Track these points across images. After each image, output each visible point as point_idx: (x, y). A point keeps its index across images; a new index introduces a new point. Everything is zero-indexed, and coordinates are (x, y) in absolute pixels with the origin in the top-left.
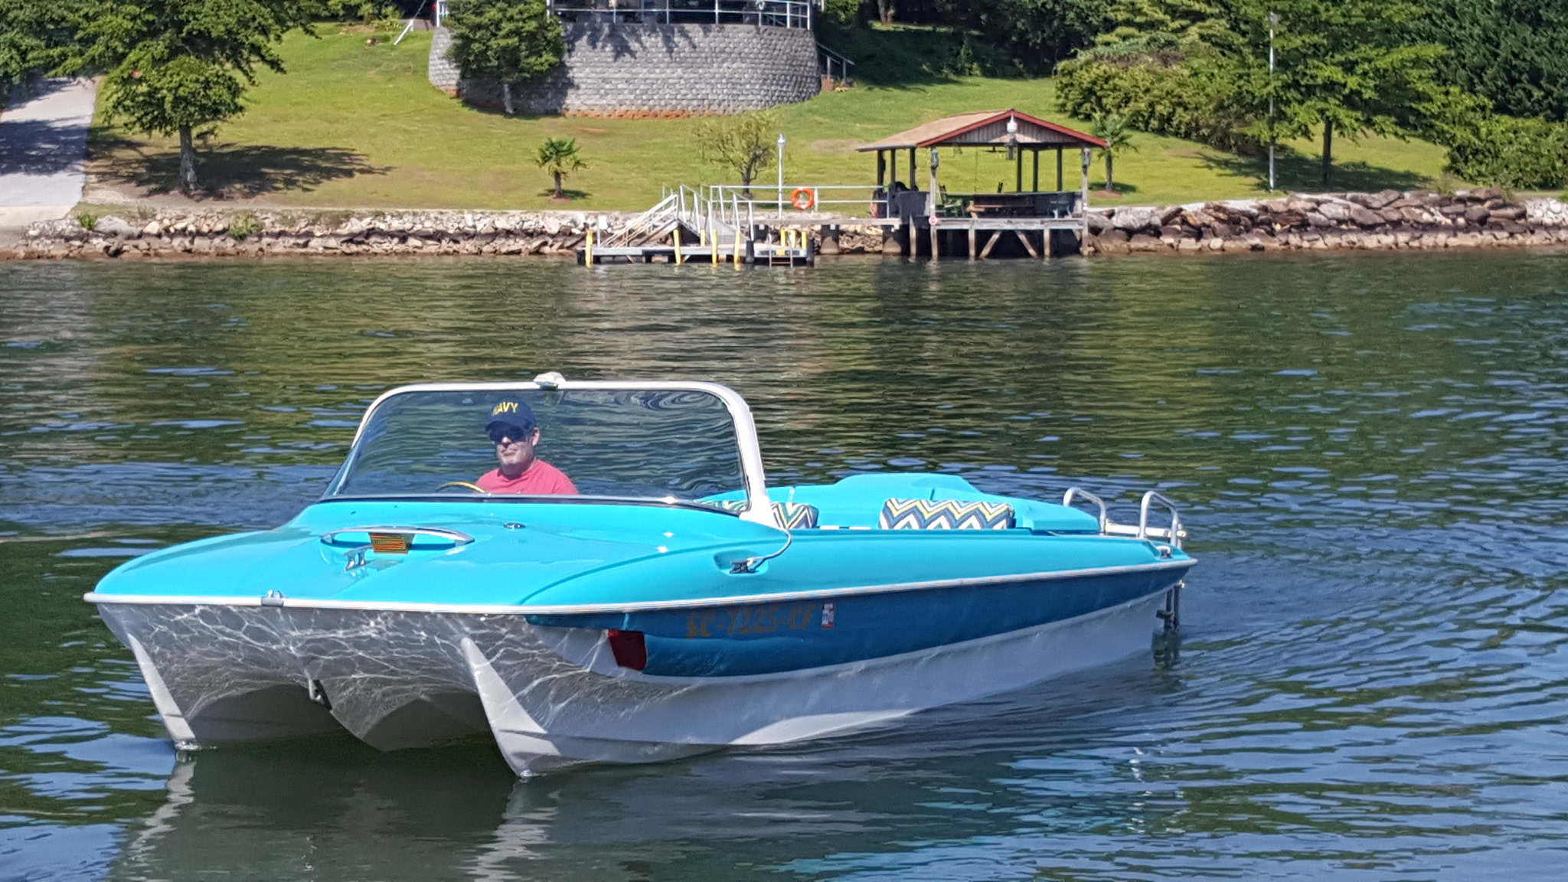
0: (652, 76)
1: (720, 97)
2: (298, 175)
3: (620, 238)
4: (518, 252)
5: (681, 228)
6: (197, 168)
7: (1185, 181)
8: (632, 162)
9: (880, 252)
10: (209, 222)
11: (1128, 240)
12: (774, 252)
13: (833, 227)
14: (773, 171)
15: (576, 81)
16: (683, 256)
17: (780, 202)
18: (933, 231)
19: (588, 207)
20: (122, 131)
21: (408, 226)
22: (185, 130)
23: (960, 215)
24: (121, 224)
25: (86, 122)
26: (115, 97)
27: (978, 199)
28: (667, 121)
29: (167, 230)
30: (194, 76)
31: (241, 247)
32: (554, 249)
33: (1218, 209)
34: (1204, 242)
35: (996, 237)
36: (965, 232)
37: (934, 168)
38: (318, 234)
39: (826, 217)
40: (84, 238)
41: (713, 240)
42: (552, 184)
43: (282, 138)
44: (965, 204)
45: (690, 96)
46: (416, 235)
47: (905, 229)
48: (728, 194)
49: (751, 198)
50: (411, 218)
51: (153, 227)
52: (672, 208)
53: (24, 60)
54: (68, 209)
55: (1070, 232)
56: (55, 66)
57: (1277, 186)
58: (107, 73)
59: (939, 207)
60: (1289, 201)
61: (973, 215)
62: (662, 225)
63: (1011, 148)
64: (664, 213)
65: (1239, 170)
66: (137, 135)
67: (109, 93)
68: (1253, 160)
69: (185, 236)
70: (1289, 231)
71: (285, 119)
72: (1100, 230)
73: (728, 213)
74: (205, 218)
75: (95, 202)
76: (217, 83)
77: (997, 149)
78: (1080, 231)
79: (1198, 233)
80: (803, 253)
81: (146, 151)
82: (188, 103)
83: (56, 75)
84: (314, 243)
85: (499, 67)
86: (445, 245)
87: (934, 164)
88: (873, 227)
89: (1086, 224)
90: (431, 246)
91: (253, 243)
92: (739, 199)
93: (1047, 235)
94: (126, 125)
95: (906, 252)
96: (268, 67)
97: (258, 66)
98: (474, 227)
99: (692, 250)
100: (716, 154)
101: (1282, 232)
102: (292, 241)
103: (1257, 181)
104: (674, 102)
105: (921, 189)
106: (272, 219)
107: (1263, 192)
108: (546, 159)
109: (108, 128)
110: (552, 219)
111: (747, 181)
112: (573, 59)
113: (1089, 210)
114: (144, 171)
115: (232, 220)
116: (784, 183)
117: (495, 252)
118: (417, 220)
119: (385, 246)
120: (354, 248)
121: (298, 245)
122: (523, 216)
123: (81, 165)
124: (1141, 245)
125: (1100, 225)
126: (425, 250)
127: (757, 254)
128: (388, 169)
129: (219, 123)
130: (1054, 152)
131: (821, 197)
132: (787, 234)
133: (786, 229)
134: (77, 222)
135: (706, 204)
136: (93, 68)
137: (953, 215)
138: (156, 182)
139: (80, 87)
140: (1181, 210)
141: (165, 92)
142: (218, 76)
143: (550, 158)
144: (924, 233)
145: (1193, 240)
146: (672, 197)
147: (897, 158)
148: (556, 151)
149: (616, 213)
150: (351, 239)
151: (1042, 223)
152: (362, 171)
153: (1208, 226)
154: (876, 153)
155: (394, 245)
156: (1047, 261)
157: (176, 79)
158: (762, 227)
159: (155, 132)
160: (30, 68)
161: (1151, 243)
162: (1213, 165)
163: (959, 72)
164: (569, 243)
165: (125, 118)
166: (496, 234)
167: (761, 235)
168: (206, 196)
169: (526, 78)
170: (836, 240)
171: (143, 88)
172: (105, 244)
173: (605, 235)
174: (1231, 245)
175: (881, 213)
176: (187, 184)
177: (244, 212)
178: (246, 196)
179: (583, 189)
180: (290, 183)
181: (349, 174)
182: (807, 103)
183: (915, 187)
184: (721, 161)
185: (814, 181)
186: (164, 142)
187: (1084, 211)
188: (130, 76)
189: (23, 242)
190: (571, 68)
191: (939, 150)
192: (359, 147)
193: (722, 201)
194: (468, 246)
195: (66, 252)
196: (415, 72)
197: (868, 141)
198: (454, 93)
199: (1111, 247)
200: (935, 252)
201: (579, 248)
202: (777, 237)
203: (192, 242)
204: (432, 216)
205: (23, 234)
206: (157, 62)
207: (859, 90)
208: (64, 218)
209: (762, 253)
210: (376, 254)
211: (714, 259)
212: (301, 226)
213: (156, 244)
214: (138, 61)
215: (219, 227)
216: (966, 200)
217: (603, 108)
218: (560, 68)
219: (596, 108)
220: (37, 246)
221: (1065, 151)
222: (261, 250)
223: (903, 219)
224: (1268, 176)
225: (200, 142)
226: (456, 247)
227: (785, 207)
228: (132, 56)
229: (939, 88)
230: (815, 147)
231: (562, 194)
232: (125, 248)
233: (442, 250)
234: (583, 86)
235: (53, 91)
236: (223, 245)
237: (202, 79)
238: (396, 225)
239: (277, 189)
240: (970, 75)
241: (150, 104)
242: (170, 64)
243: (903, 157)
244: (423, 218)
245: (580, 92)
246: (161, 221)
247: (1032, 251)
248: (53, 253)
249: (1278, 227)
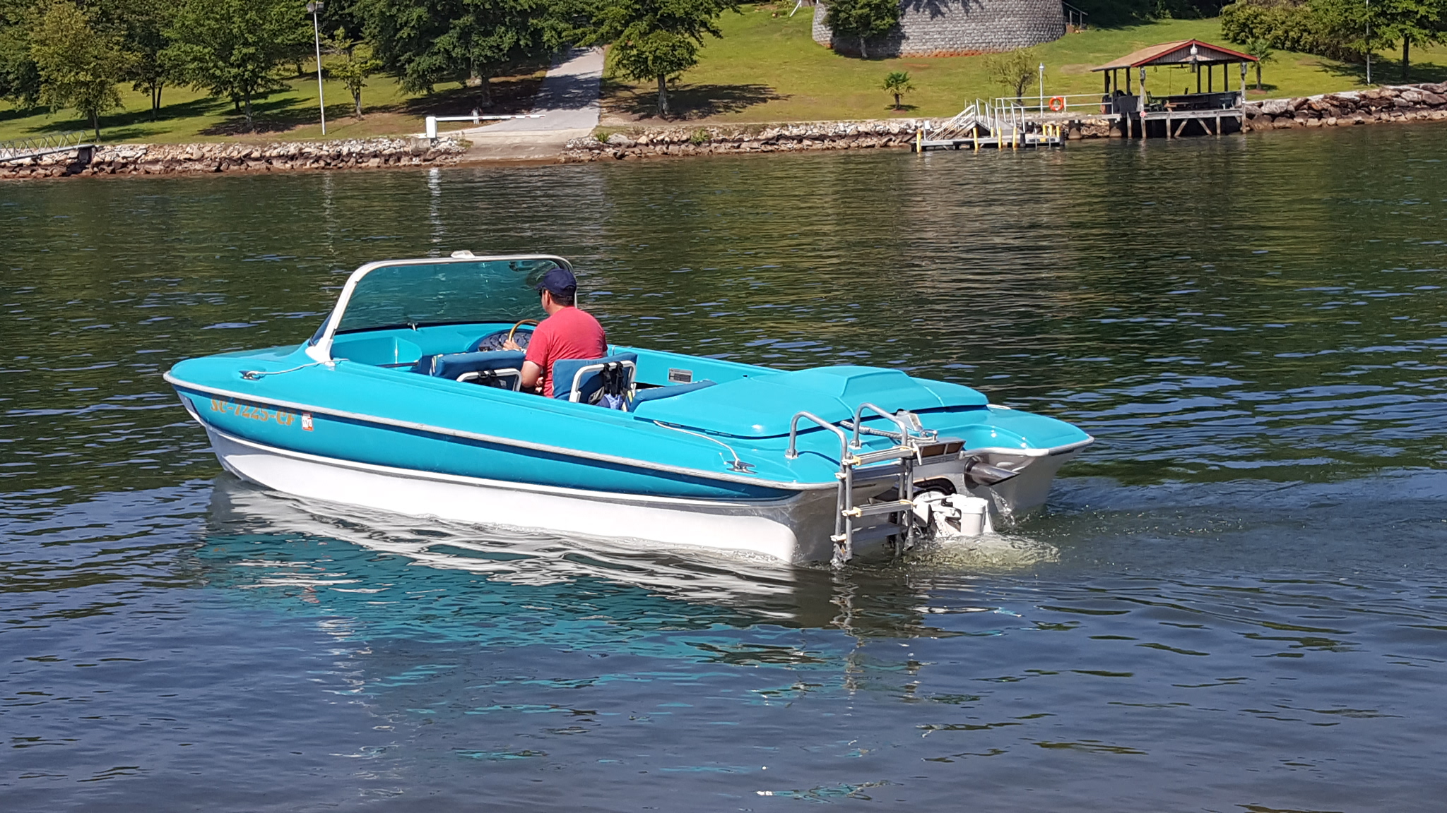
0: (956, 29)
1: (1001, 40)
2: (732, 102)
3: (938, 135)
4: (873, 146)
5: (978, 126)
6: (669, 100)
7: (1310, 81)
8: (944, 85)
9: (1108, 137)
10: (677, 135)
11: (1273, 121)
12: (1038, 140)
13: (1076, 122)
14: (1036, 87)
15: (907, 34)
16: (979, 145)
17: (1042, 107)
18: (1143, 121)
19: (917, 115)
20: (621, 79)
21: (803, 132)
22: (661, 77)
23: (1160, 110)
24: (623, 139)
25: (599, 75)
26: (617, 59)
27: (1172, 99)
28: (967, 57)
29: (652, 141)
30: (665, 43)
31: (698, 150)
32: (896, 143)
33: (1333, 98)
34: (1324, 120)
35: (1184, 123)
36: (1165, 120)
37: (1142, 80)
38: (746, 139)
39: (1072, 115)
40: (601, 148)
41: (999, 133)
42: (894, 102)
43: (721, 79)
44: (1164, 103)
45: (980, 41)
46: (808, 138)
47: (1124, 120)
48: (1007, 103)
49: (1022, 105)
50: (804, 127)
51: (643, 140)
52: (972, 114)
53: (560, 37)
54: (590, 130)
55: (1234, 117)
56: (579, 40)
57: (1372, 82)
58: (610, 43)
59: (1146, 106)
60: (1381, 91)
61: (1169, 109)
62: (965, 125)
63: (1193, 64)
64: (966, 117)
65: (1346, 72)
66: (631, 82)
67: (613, 56)
68: (1355, 65)
69: (663, 144)
70: (1381, 111)
71: (723, 67)
72: (1254, 115)
73: (1008, 116)
74: (675, 132)
75: (607, 125)
76: (680, 46)
77: (1184, 65)
78: (1241, 117)
79: (1319, 114)
80: (1057, 140)
81: (637, 91)
82: (663, 60)
83: (580, 46)
84: (743, 145)
85: (857, 28)
86: (827, 143)
87: (1143, 77)
88: (1103, 120)
89: (1244, 112)
90: (818, 145)
91: (705, 147)
92: (1014, 106)
93: (1218, 120)
94: (624, 76)
95: (1125, 135)
96: (711, 34)
97: (705, 35)
98: (845, 131)
99: (985, 140)
100: (1001, 77)
101: (1376, 111)
102: (730, 145)
103: (1359, 79)
104: (970, 45)
105: (1134, 94)
106: (717, 131)
107: (1362, 85)
108: (889, 86)
109: (613, 78)
110: (894, 124)
111: (1020, 94)
112: (904, 21)
113: (1246, 103)
114: (635, 104)
115: (692, 133)
116: (1044, 95)
117: (858, 147)
118: (808, 128)
119: (788, 146)
120: (769, 148)
121: (734, 147)
122: (876, 123)
123: (597, 102)
124: (1281, 124)
125: (1254, 112)
126: (814, 147)
127: (1027, 142)
128: (789, 96)
129: (682, 72)
130: (1223, 66)
131: (1068, 103)
132: (1047, 128)
133: (1046, 124)
134: (596, 139)
135: (993, 110)
136: (602, 41)
137: (1156, 110)
138: (644, 111)
139: (595, 52)
140: (1308, 100)
141: (647, 54)
142: (680, 42)
143: (891, 85)
144: (1136, 123)
145: (1316, 120)
146: (971, 107)
147: (1118, 75)
148: (896, 80)
149: (935, 119)
150: (767, 142)
151: (1215, 113)
152: (772, 99)
153: (1326, 110)
154: (1103, 72)
155: (793, 145)
156: (1218, 137)
157: (655, 45)
158: (1030, 124)
159: (642, 80)
160: (563, 42)
161: (1288, 123)
162: (1328, 69)
163: (1156, 17)
164: (905, 139)
165: (623, 71)
166: (859, 135)
167: (1030, 129)
168: (676, 118)
169: (874, 34)
170: (1079, 130)
171: (635, 52)
172: (614, 151)
173: (929, 133)
174: (1341, 121)
175: (1108, 111)
176: (663, 111)
177: (700, 127)
178: (701, 117)
179: (914, 105)
180: (727, 108)
181: (764, 100)
182: (1057, 41)
183: (1130, 93)
184: (1002, 82)
185: (1063, 92)
186: (648, 86)
187: (1243, 104)
188: (626, 44)
189: (563, 152)
190: (904, 26)
191: (1145, 67)
192: (771, 84)
193: (1004, 108)
194: (841, 143)
195: (590, 157)
196: (803, 33)
197: (1098, 65)
198: (829, 46)
199: (1261, 127)
200: (1144, 135)
201: (912, 142)
202: (1040, 130)
203: (667, 148)
204: (818, 125)
205: (564, 147)
206: (643, 35)
207: (1091, 31)
208: (589, 136)
209: (1031, 141)
210: (783, 151)
211: (1000, 146)
212: (736, 135)
213: (645, 150)
214: (631, 34)
215: (684, 138)
216: (1164, 100)
217: (925, 51)
218: (897, 26)
219: (920, 51)
220: (573, 155)
221: (1229, 65)
222: (711, 151)
223: (1122, 114)
224: (1366, 76)
225: (670, 85)
226: (834, 144)
227: (1045, 110)
228: (627, 32)
229: (1143, 27)
230: (1063, 70)
231: (900, 108)
232: (626, 153)
233: (824, 147)
234: (911, 38)
235: (578, 56)
236: (687, 149)
237: (671, 44)
238: (795, 132)
239: (720, 112)
240: (1164, 18)
241: (639, 61)
242: (650, 36)
243: (1122, 74)
244: (812, 127)
245: (910, 41)
246: (648, 136)
247: (1208, 131)
248: (582, 158)
249: (1373, 108)
